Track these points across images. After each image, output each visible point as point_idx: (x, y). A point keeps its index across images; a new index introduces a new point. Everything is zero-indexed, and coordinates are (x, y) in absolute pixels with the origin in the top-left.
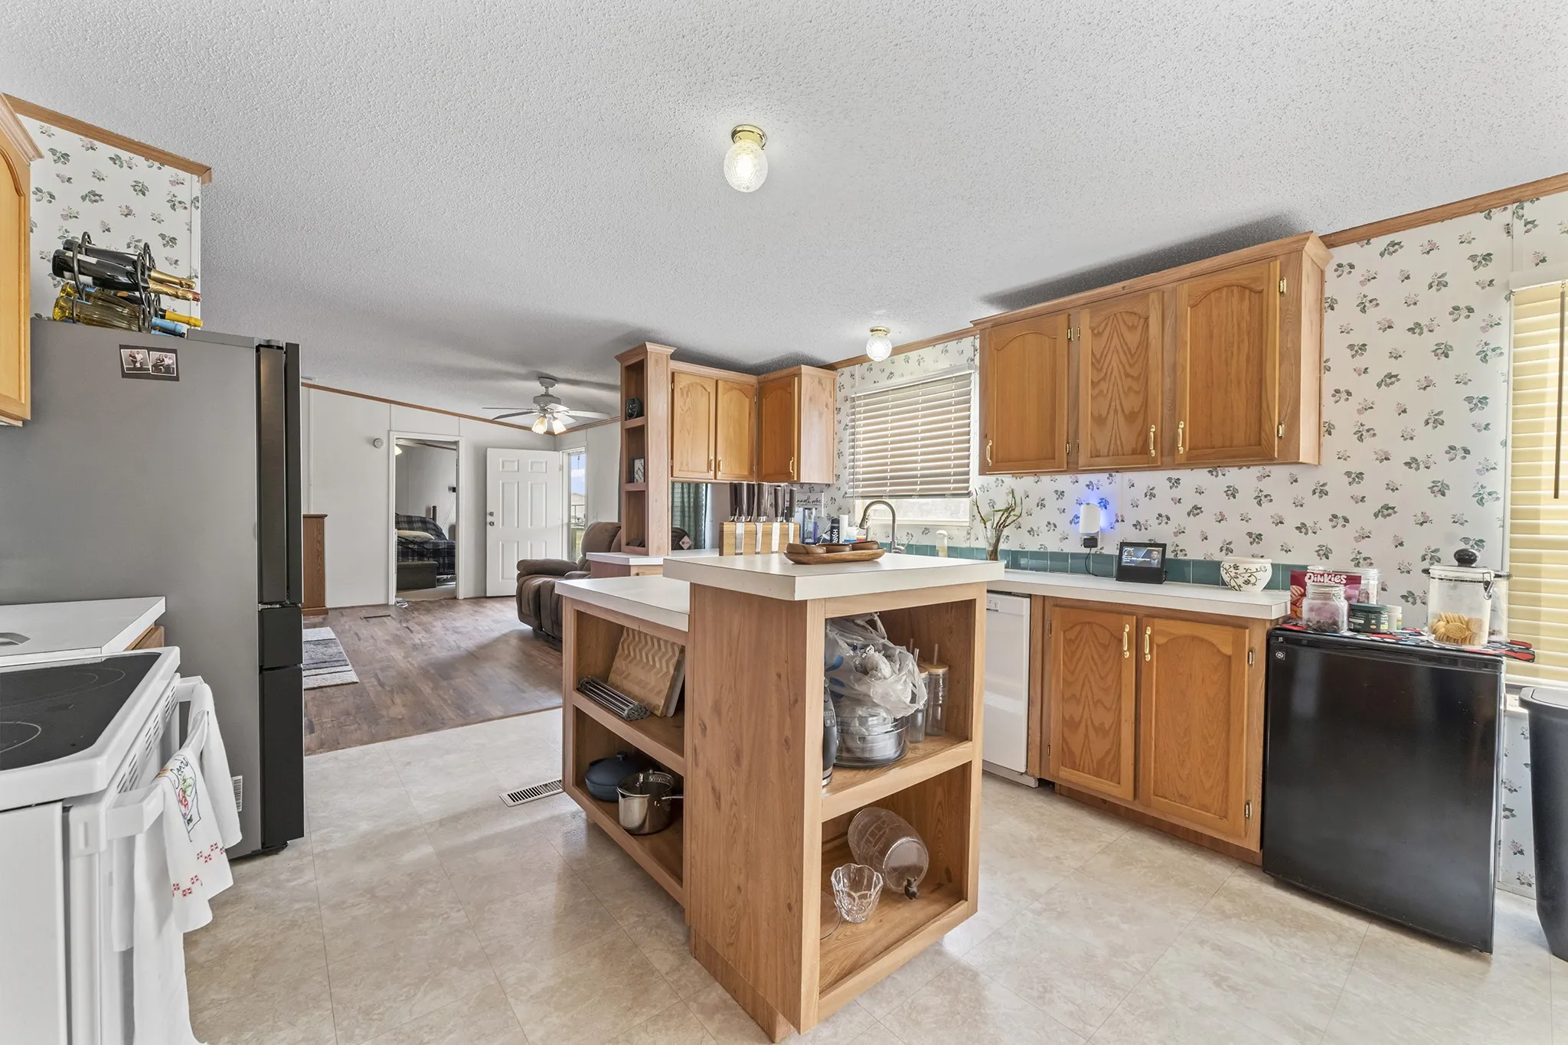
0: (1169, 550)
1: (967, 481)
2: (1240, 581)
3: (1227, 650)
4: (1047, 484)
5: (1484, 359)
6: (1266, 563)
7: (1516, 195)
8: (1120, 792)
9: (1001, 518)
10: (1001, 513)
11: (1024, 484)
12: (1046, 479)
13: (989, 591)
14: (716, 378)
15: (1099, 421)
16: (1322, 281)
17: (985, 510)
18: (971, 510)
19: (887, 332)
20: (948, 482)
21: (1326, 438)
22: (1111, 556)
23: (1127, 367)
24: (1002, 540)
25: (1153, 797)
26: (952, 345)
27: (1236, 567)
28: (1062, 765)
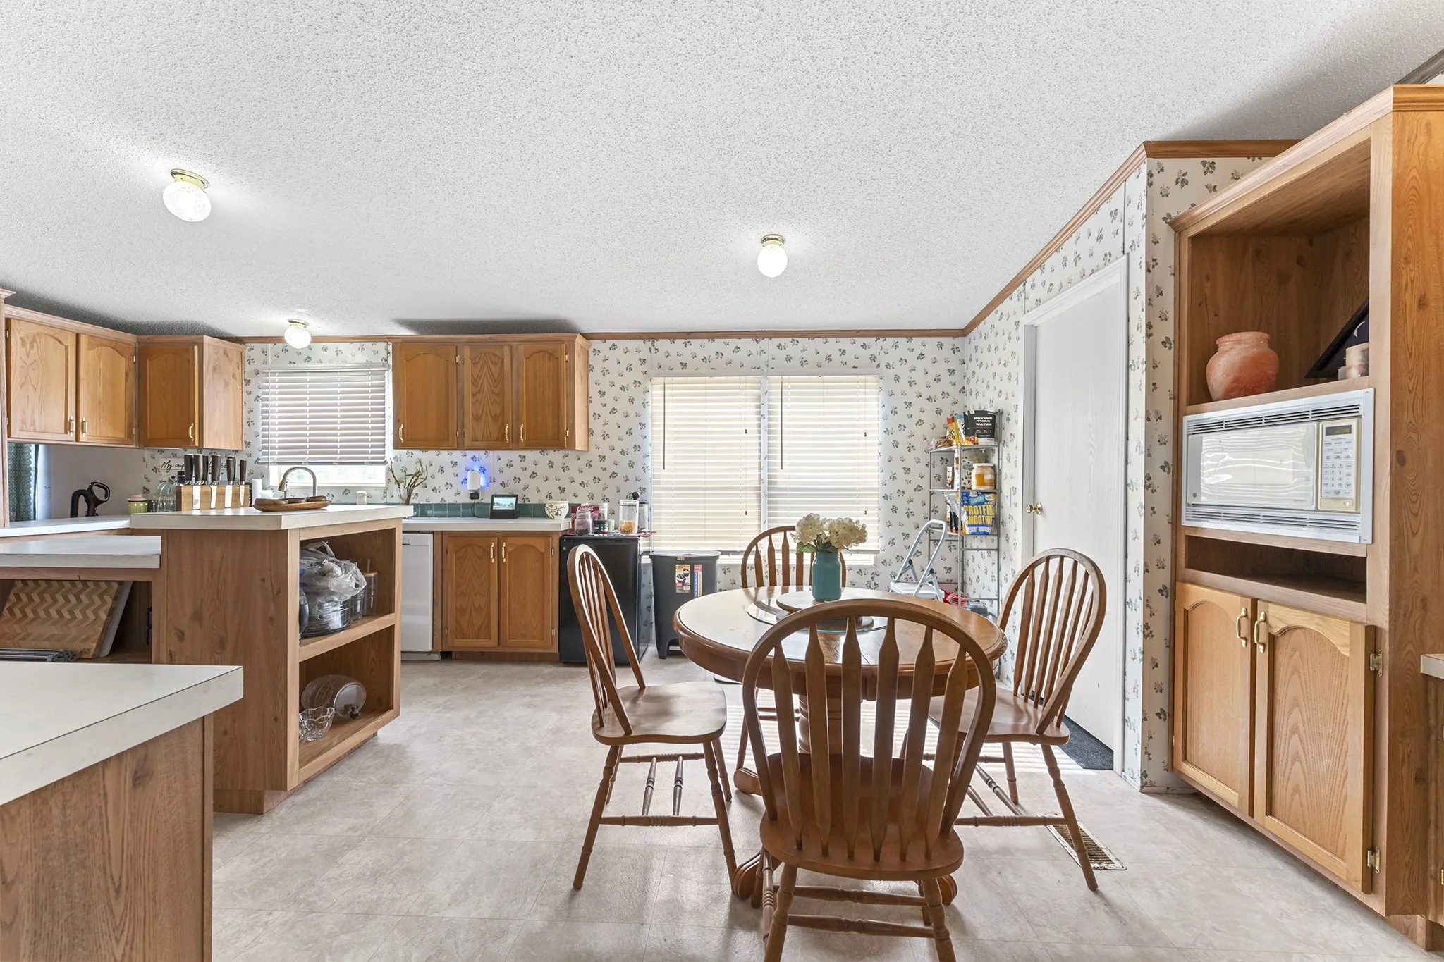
0: (520, 498)
1: (384, 453)
2: (554, 514)
3: (542, 550)
4: (445, 457)
5: (644, 407)
6: (566, 504)
7: (652, 336)
8: (489, 644)
9: (411, 481)
10: (412, 477)
11: (428, 456)
12: (444, 453)
13: (404, 532)
14: (76, 332)
15: (477, 418)
16: (588, 356)
17: (399, 474)
18: (387, 474)
19: (306, 325)
20: (367, 453)
21: (591, 437)
22: (488, 504)
23: (493, 388)
24: (412, 497)
25: (508, 641)
26: (368, 345)
27: (551, 506)
28: (456, 638)
